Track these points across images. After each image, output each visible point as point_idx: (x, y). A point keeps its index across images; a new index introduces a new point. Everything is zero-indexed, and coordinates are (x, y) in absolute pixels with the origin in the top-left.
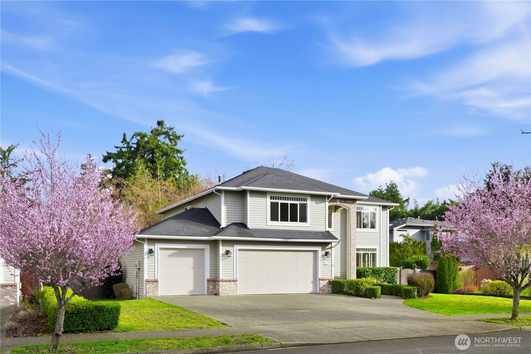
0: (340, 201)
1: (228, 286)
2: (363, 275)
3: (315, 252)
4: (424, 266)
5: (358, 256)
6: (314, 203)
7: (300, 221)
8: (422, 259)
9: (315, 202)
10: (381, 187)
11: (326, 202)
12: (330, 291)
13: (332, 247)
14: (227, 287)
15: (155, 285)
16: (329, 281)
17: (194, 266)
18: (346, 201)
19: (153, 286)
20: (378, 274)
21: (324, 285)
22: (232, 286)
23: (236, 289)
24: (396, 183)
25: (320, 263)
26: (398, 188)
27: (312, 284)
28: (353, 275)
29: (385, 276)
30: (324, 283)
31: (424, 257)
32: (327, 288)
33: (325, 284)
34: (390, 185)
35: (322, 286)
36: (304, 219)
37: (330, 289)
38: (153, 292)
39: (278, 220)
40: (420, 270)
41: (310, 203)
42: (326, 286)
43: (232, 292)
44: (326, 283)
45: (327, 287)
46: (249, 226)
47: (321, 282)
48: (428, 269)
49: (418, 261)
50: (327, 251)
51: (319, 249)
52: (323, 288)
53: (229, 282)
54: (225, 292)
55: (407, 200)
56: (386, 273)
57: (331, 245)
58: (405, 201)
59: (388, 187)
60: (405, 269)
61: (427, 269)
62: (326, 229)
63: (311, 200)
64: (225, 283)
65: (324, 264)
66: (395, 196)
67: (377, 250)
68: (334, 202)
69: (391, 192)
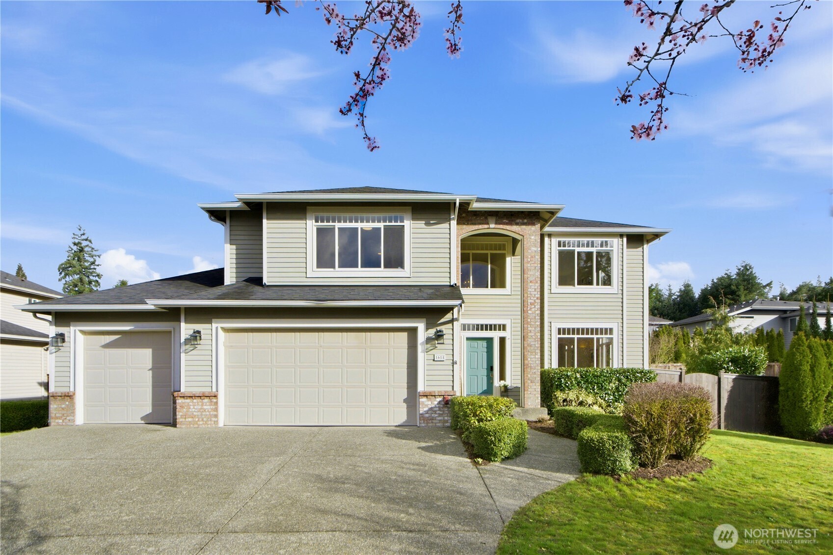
0: (496, 220)
1: (196, 407)
2: (557, 385)
3: (413, 332)
4: (751, 367)
5: (562, 343)
6: (421, 224)
7: (386, 267)
8: (747, 353)
9: (424, 222)
10: (729, 271)
11: (452, 222)
12: (447, 421)
13: (453, 318)
14: (193, 410)
15: (67, 403)
16: (444, 398)
17: (153, 367)
18: (512, 221)
19: (63, 406)
20: (597, 383)
21: (431, 409)
22: (205, 407)
23: (215, 413)
24: (750, 264)
25: (422, 358)
26: (753, 269)
27: (405, 405)
28: (531, 384)
29: (617, 388)
30: (430, 403)
31: (752, 349)
32: (440, 415)
33: (433, 406)
34: (742, 266)
35: (426, 409)
36: (395, 261)
37: (446, 418)
38: (64, 418)
39: (334, 267)
40: (734, 377)
41: (411, 227)
42: (436, 411)
43: (205, 419)
44: (436, 403)
45: (438, 412)
46: (265, 281)
47: (423, 400)
48: (761, 375)
49: (737, 357)
50: (439, 328)
51: (421, 326)
52: (427, 415)
53: (199, 400)
54: (190, 419)
55: (769, 285)
56: (620, 380)
57: (453, 314)
58: (765, 287)
59: (739, 269)
60: (694, 374)
61: (759, 373)
62: (450, 282)
63: (413, 219)
64: (188, 401)
65: (434, 360)
66: (749, 280)
67: (615, 331)
68: (483, 224)
69: (744, 275)
